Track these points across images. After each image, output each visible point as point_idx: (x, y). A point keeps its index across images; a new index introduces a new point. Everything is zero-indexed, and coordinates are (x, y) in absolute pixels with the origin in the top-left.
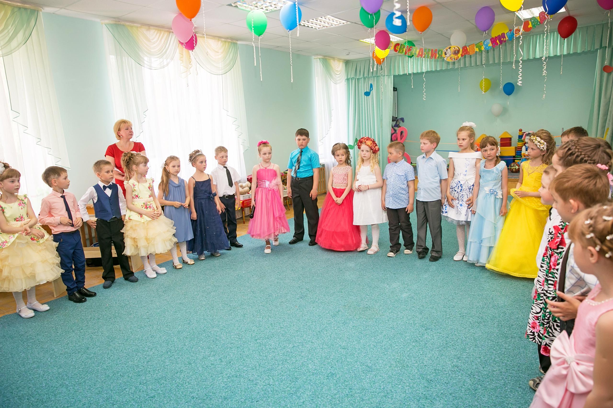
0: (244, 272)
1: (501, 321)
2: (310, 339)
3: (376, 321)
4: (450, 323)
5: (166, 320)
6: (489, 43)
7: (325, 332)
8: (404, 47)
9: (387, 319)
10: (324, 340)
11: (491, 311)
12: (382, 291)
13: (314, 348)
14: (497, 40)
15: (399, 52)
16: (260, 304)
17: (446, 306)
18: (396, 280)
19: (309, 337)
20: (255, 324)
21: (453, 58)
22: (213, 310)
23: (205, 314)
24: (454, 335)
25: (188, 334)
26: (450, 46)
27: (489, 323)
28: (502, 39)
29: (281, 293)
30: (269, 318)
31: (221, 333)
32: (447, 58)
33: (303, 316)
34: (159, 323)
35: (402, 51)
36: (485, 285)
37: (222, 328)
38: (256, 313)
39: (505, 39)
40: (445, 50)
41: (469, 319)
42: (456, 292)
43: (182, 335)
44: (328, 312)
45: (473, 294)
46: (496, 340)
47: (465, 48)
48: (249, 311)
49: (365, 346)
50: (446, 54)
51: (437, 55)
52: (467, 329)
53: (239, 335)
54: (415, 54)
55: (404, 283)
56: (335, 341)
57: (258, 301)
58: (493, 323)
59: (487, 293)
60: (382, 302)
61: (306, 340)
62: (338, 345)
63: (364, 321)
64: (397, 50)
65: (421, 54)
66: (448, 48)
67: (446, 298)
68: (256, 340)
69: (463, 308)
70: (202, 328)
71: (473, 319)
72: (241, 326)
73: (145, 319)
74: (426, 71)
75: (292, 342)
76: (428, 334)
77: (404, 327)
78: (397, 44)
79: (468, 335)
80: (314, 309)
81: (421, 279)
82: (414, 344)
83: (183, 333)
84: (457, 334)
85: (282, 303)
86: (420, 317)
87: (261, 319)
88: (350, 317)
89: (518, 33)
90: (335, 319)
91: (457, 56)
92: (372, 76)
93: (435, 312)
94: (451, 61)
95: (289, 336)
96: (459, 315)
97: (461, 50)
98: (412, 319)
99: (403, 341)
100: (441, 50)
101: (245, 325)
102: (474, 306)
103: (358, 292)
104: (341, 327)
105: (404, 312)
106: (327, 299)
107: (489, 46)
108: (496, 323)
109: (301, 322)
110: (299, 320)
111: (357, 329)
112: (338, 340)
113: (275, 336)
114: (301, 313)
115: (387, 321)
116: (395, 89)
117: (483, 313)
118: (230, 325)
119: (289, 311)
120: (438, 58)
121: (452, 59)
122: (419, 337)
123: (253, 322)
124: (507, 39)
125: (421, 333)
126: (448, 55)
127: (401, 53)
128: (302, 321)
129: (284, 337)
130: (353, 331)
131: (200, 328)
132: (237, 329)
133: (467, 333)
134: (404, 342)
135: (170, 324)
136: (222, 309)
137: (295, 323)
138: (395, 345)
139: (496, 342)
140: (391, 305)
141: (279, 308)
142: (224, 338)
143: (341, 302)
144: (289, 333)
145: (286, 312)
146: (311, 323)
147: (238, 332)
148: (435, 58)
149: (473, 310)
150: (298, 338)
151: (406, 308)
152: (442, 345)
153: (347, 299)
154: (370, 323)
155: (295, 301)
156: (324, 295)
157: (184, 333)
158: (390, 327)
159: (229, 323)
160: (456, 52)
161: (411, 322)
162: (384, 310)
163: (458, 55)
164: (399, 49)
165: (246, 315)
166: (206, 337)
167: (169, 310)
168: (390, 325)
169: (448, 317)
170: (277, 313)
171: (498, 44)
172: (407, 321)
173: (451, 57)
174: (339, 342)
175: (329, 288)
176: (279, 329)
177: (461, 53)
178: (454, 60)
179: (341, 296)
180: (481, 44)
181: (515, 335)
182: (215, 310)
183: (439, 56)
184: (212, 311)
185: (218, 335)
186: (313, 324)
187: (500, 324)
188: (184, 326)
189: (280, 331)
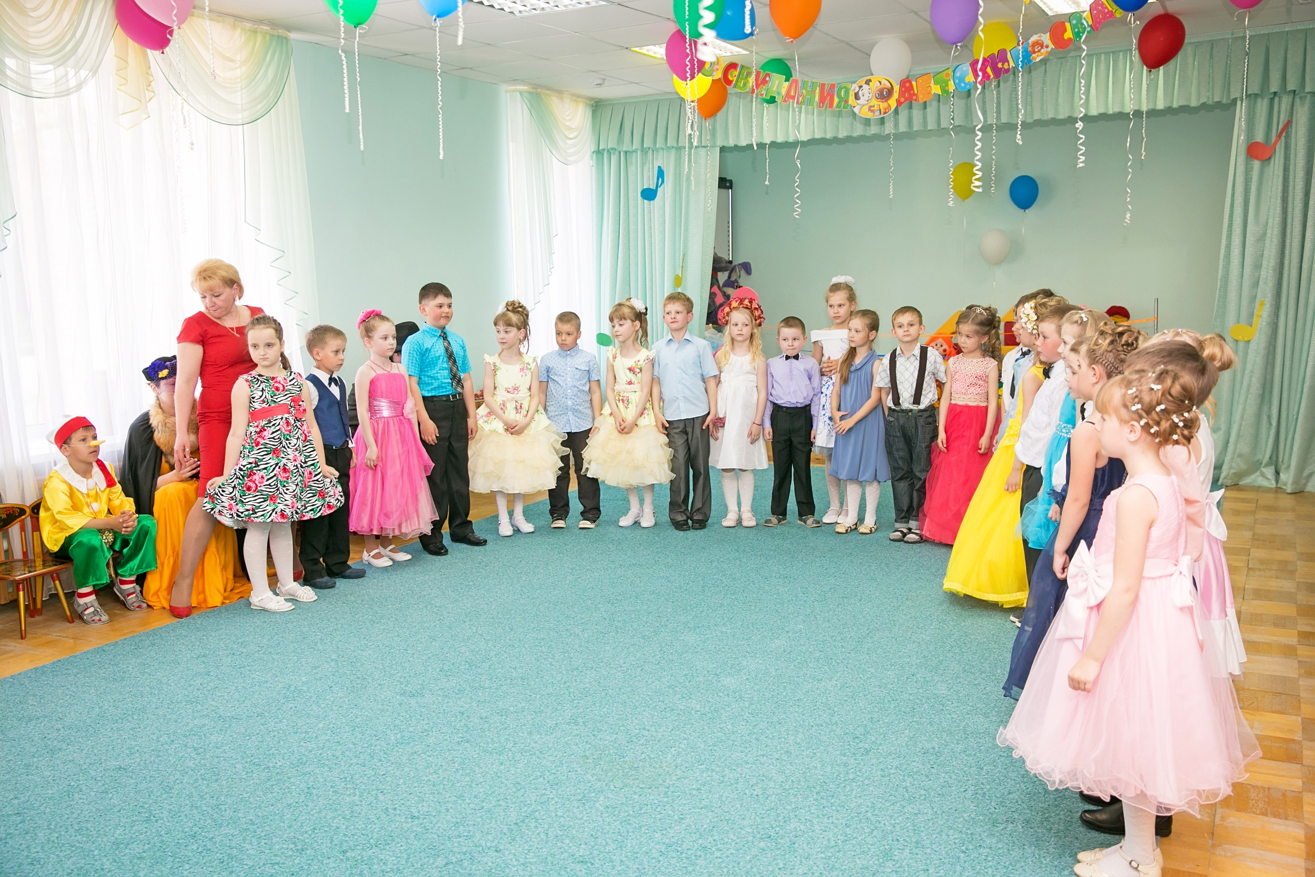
0: (304, 679)
1: (982, 784)
2: (492, 841)
3: (666, 793)
4: (855, 792)
5: (74, 816)
6: (968, 74)
7: (533, 825)
8: (749, 74)
9: (694, 787)
10: (531, 843)
11: (959, 762)
12: (684, 718)
13: (503, 865)
14: (986, 68)
15: (735, 86)
16: (354, 761)
17: (847, 751)
18: (720, 691)
19: (490, 837)
20: (339, 812)
21: (876, 108)
22: (216, 781)
23: (194, 794)
24: (863, 821)
25: (147, 847)
26: (868, 78)
27: (954, 788)
28: (1000, 65)
29: (411, 729)
30: (380, 795)
31: (244, 840)
32: (861, 109)
33: (474, 785)
34: (53, 823)
35: (745, 84)
36: (949, 697)
37: (244, 827)
38: (343, 784)
39: (1006, 64)
40: (854, 87)
41: (904, 781)
42: (876, 716)
43: (127, 851)
44: (539, 774)
45: (917, 722)
46: (968, 829)
47: (908, 85)
48: (322, 780)
49: (637, 853)
50: (857, 97)
51: (836, 100)
52: (899, 804)
53: (294, 843)
54: (779, 93)
55: (741, 697)
56: (559, 844)
57: (347, 753)
58: (962, 790)
59: (952, 718)
60: (683, 746)
61: (481, 845)
62: (566, 855)
63: (635, 793)
64: (731, 81)
65: (792, 94)
66: (862, 81)
67: (847, 731)
68: (345, 852)
69: (890, 754)
70: (187, 830)
71: (914, 780)
72: (300, 818)
73: (8, 816)
74: (809, 137)
75: (444, 851)
76: (800, 819)
77: (738, 806)
78: (732, 66)
79: (900, 818)
80: (503, 767)
81: (785, 687)
82: (762, 844)
83: (130, 846)
84: (873, 819)
85: (416, 756)
86: (780, 780)
87: (357, 798)
88: (600, 783)
89: (1039, 51)
90: (559, 792)
91: (885, 105)
92: (664, 147)
93: (819, 766)
94: (870, 115)
95: (435, 836)
96: (879, 773)
97: (897, 88)
98: (760, 786)
99: (735, 838)
100: (845, 87)
101: (313, 815)
102: (918, 750)
103: (621, 723)
104: (575, 810)
105: (739, 769)
106: (536, 742)
107: (967, 81)
108: (969, 789)
109: (467, 801)
110: (461, 797)
111: (616, 812)
112: (567, 841)
113: (397, 840)
114: (467, 779)
115: (694, 792)
116: (724, 183)
117: (939, 765)
118: (268, 818)
119: (435, 776)
120: (837, 106)
121: (873, 111)
122: (777, 826)
123: (334, 806)
124: (1012, 64)
125: (781, 818)
126: (862, 101)
127: (740, 88)
128: (470, 799)
129: (421, 842)
130: (607, 819)
131: (181, 829)
132: (290, 827)
133: (896, 815)
134: (738, 840)
135: (89, 826)
136: (245, 777)
137: (451, 805)
138: (713, 849)
139: (967, 834)
140: (706, 753)
141: (407, 769)
142: (251, 852)
143: (574, 747)
144: (435, 831)
145: (426, 779)
146: (494, 803)
147: (292, 834)
148: (831, 105)
149: (916, 759)
150: (459, 842)
151: (746, 759)
152: (833, 843)
153: (589, 742)
154: (652, 797)
155: (449, 750)
156: (530, 733)
157: (134, 845)
158: (702, 806)
159: (265, 813)
160: (884, 94)
161: (758, 791)
162: (687, 765)
163: (889, 102)
164: (735, 79)
165: (314, 791)
166: (200, 853)
167: (84, 788)
168: (703, 802)
169: (851, 776)
170: (402, 781)
171: (989, 76)
172: (747, 791)
173: (870, 107)
174: (570, 847)
175: (543, 715)
176: (407, 822)
177: (896, 95)
178: (878, 113)
179: (575, 732)
180: (947, 75)
181: (1016, 816)
182: (224, 782)
183: (839, 102)
184: (214, 785)
185: (233, 845)
186: (500, 805)
187: (980, 792)
188: (132, 827)
189: (409, 825)
